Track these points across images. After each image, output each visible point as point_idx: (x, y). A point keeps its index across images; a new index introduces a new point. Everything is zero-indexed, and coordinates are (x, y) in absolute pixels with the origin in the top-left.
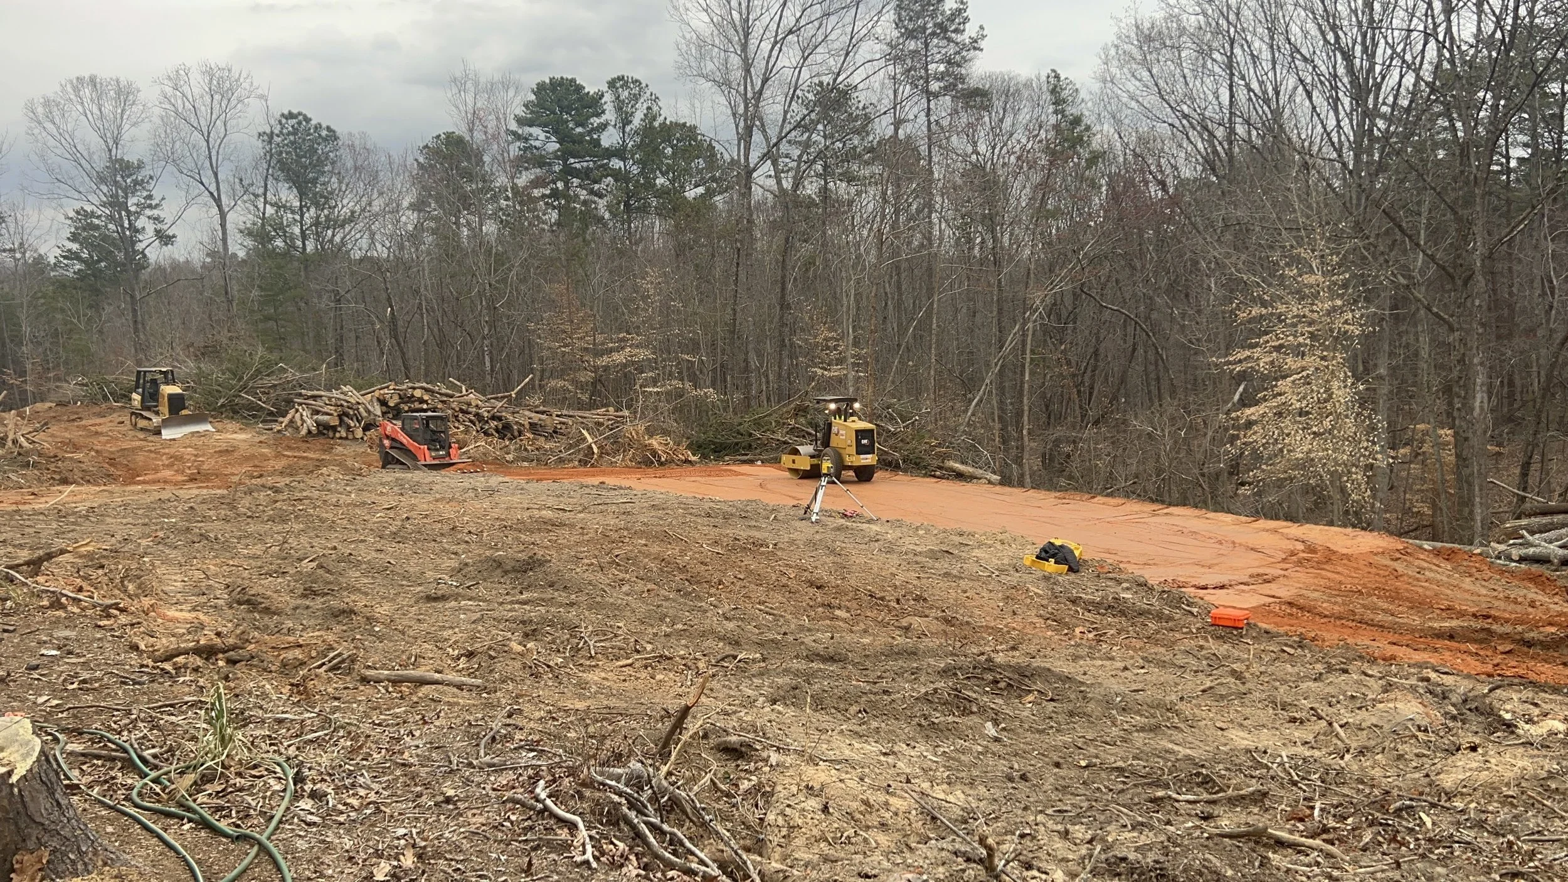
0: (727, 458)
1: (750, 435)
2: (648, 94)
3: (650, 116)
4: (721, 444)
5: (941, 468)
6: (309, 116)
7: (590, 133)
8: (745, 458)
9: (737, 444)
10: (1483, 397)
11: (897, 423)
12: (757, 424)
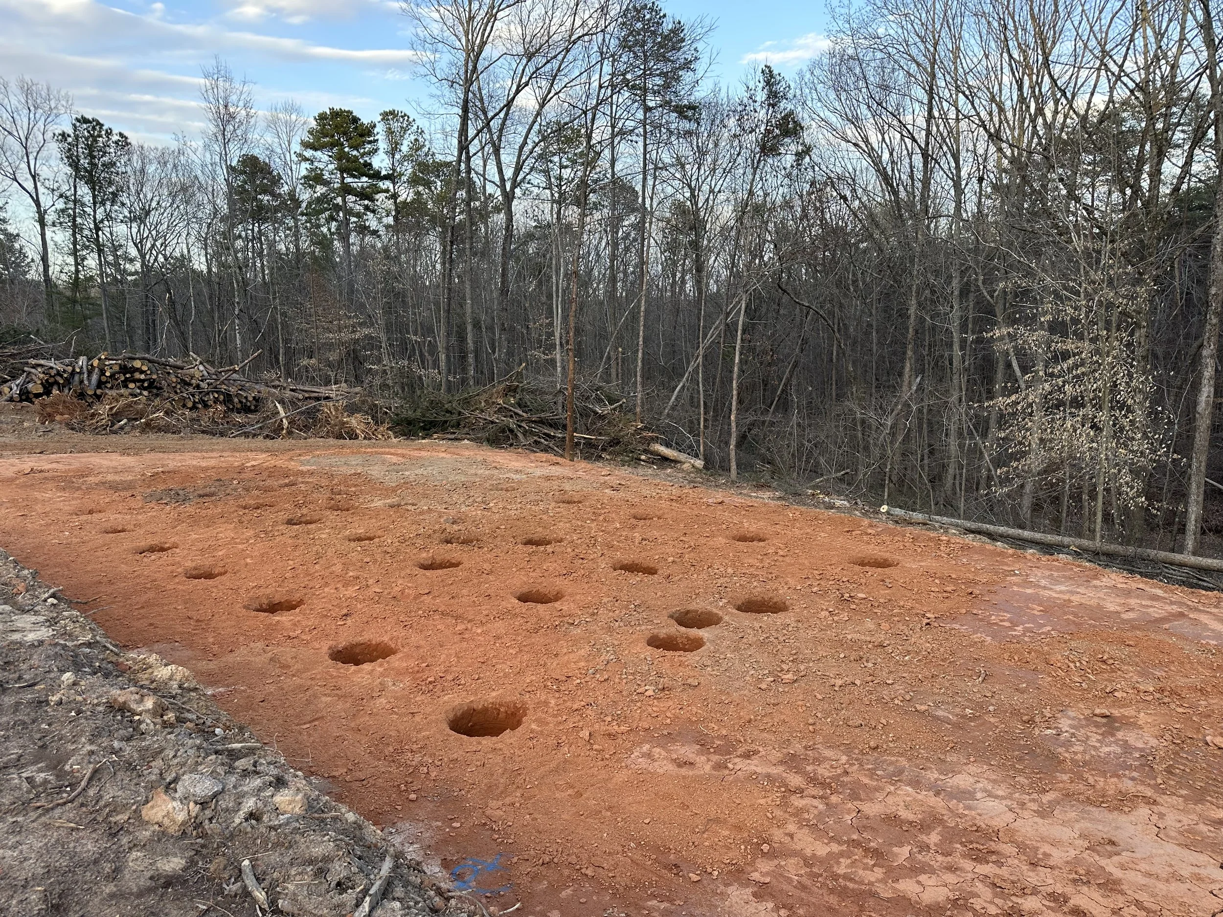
0: (435, 436)
1: (460, 413)
2: (415, 127)
3: (417, 146)
4: (431, 422)
5: (646, 451)
6: (101, 122)
7: (362, 155)
8: (453, 436)
9: (446, 422)
10: (1209, 392)
11: (605, 405)
12: (466, 402)
